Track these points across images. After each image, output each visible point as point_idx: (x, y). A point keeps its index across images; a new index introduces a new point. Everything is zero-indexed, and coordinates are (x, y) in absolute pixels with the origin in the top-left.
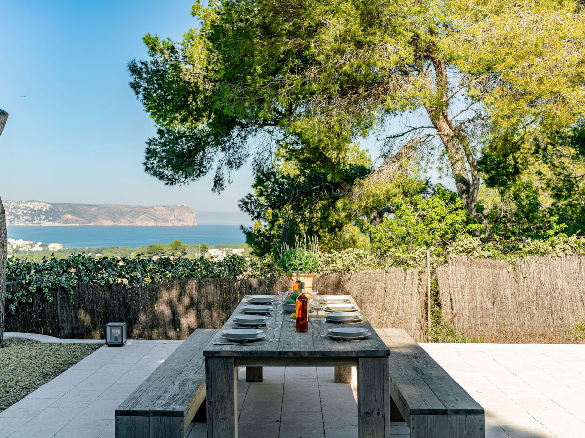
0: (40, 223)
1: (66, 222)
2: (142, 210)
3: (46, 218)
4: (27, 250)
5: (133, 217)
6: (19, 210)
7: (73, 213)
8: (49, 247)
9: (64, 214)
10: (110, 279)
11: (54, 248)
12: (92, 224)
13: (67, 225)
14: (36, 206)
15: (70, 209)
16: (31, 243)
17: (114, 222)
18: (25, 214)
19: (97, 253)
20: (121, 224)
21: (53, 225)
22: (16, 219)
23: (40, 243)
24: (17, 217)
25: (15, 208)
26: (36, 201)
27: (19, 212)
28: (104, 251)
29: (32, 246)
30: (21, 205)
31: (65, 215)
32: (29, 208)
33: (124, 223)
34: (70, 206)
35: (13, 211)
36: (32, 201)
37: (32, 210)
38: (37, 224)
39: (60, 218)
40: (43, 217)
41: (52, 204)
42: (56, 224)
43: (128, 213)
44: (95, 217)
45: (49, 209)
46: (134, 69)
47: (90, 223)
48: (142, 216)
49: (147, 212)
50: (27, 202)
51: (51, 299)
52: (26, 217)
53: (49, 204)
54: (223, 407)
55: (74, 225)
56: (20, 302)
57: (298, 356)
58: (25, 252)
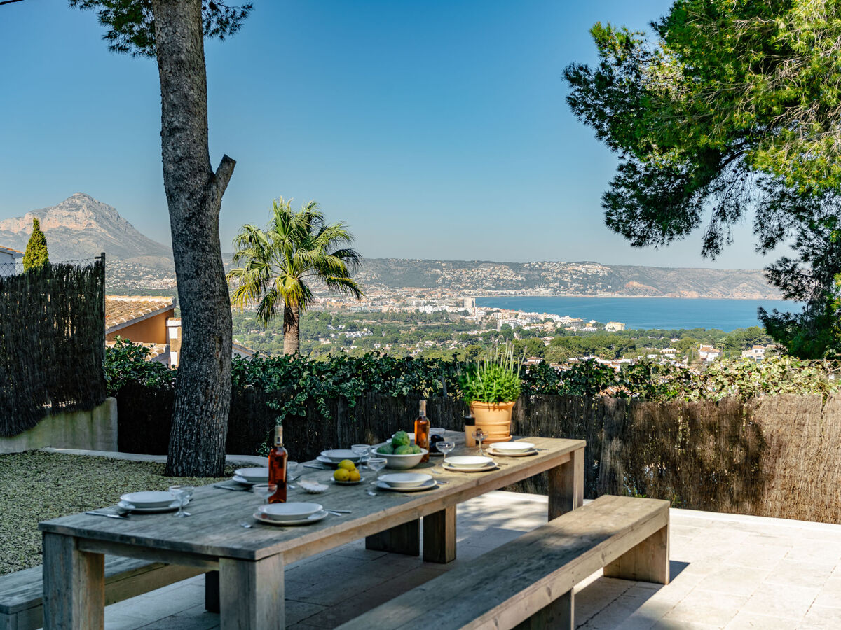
0: (596, 294)
1: (632, 292)
2: (744, 276)
3: (602, 286)
4: (575, 331)
5: (729, 286)
6: (566, 275)
7: (640, 279)
8: (606, 327)
9: (629, 281)
10: (404, 389)
11: (613, 328)
12: (668, 296)
13: (632, 297)
14: (591, 270)
15: (638, 274)
16: (581, 320)
17: (701, 294)
18: (574, 281)
19: (673, 338)
20: (711, 297)
21: (613, 296)
22: (562, 287)
23: (593, 322)
24: (564, 284)
25: (561, 272)
26: (590, 263)
27: (567, 277)
28: (683, 334)
29: (583, 325)
30: (569, 268)
31: (631, 283)
32: (581, 272)
33: (715, 294)
34: (636, 269)
35: (559, 276)
36: (584, 263)
37: (585, 275)
38: (590, 294)
39: (623, 287)
40: (599, 285)
41: (612, 267)
42: (617, 295)
43: (721, 280)
44: (672, 286)
45: (608, 274)
46: (576, 77)
47: (665, 294)
48: (742, 285)
49: (751, 279)
50: (578, 264)
51: (327, 413)
52: (577, 285)
53: (608, 266)
54: (60, 608)
55: (643, 296)
56: (289, 415)
57: (142, 544)
58: (573, 333)
